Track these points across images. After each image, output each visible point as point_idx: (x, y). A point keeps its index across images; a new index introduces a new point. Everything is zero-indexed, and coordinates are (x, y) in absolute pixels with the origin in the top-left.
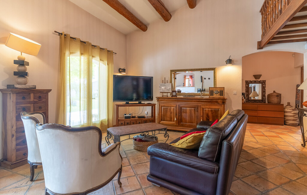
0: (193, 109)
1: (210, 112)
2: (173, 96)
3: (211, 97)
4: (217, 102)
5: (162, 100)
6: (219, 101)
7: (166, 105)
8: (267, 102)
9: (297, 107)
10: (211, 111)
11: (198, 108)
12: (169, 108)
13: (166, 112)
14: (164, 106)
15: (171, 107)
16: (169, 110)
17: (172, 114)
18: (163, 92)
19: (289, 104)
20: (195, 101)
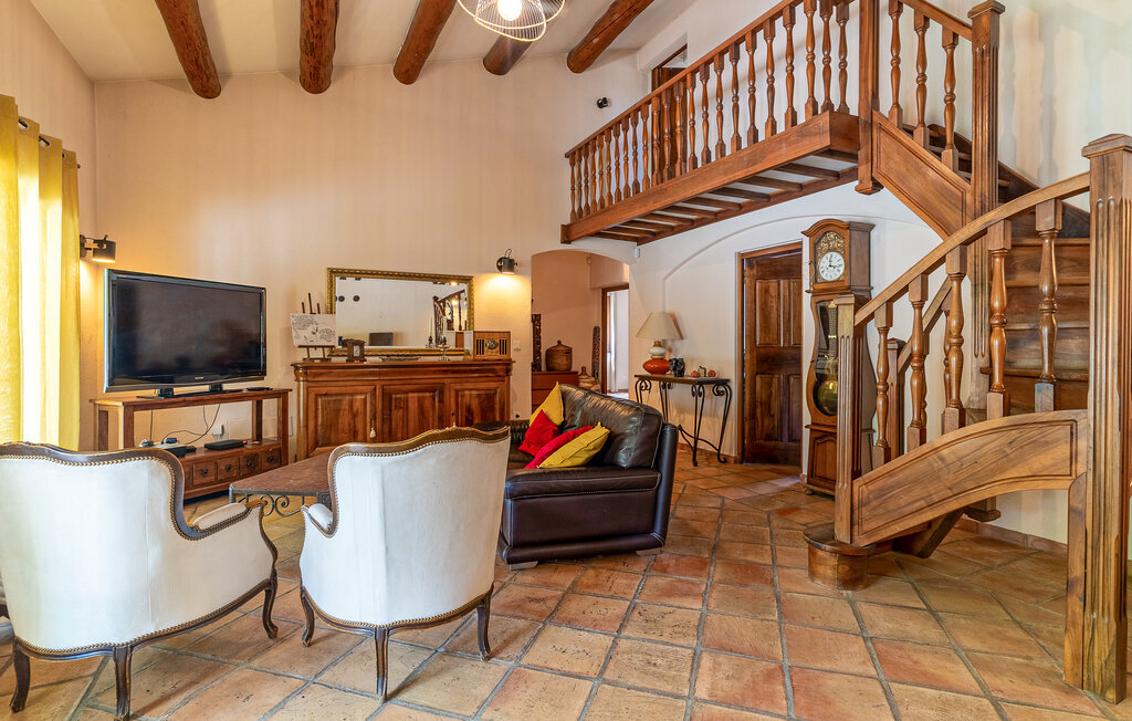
0: (427, 394)
1: (477, 400)
2: (351, 358)
3: (479, 357)
4: (493, 371)
5: (321, 374)
6: (498, 367)
7: (334, 390)
8: (544, 368)
9: (594, 374)
10: (479, 395)
11: (442, 393)
12: (347, 398)
13: (337, 416)
14: (325, 395)
15: (352, 394)
16: (347, 407)
17: (359, 420)
18: (308, 347)
19: (584, 369)
20: (434, 372)
